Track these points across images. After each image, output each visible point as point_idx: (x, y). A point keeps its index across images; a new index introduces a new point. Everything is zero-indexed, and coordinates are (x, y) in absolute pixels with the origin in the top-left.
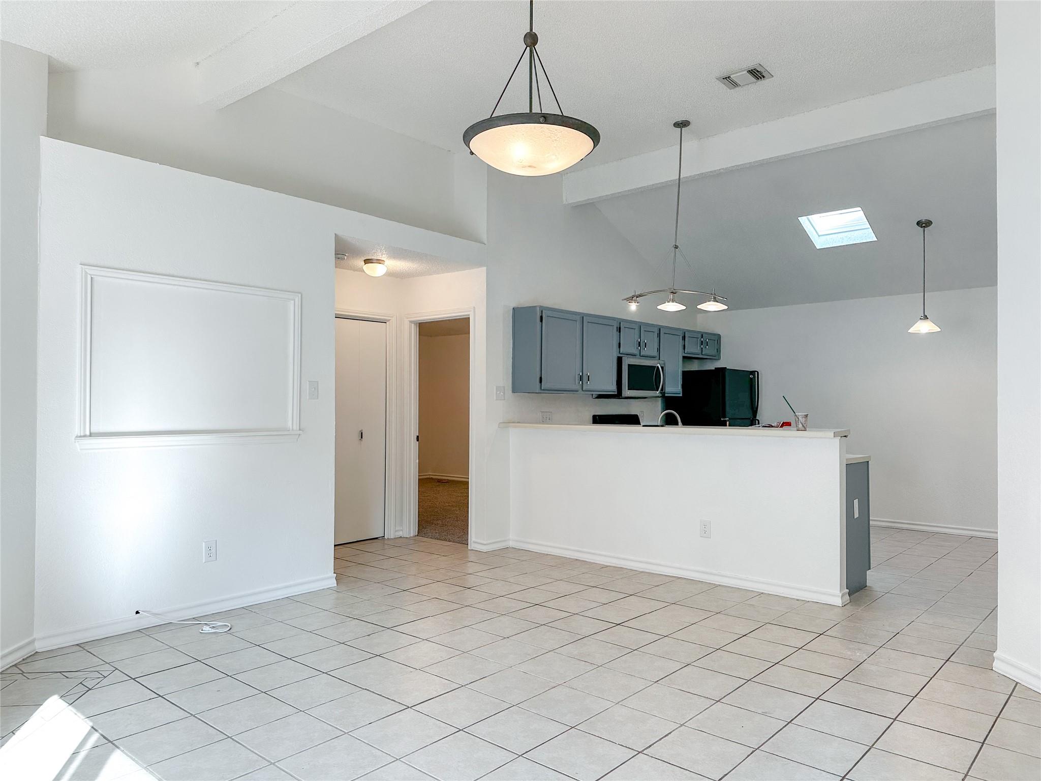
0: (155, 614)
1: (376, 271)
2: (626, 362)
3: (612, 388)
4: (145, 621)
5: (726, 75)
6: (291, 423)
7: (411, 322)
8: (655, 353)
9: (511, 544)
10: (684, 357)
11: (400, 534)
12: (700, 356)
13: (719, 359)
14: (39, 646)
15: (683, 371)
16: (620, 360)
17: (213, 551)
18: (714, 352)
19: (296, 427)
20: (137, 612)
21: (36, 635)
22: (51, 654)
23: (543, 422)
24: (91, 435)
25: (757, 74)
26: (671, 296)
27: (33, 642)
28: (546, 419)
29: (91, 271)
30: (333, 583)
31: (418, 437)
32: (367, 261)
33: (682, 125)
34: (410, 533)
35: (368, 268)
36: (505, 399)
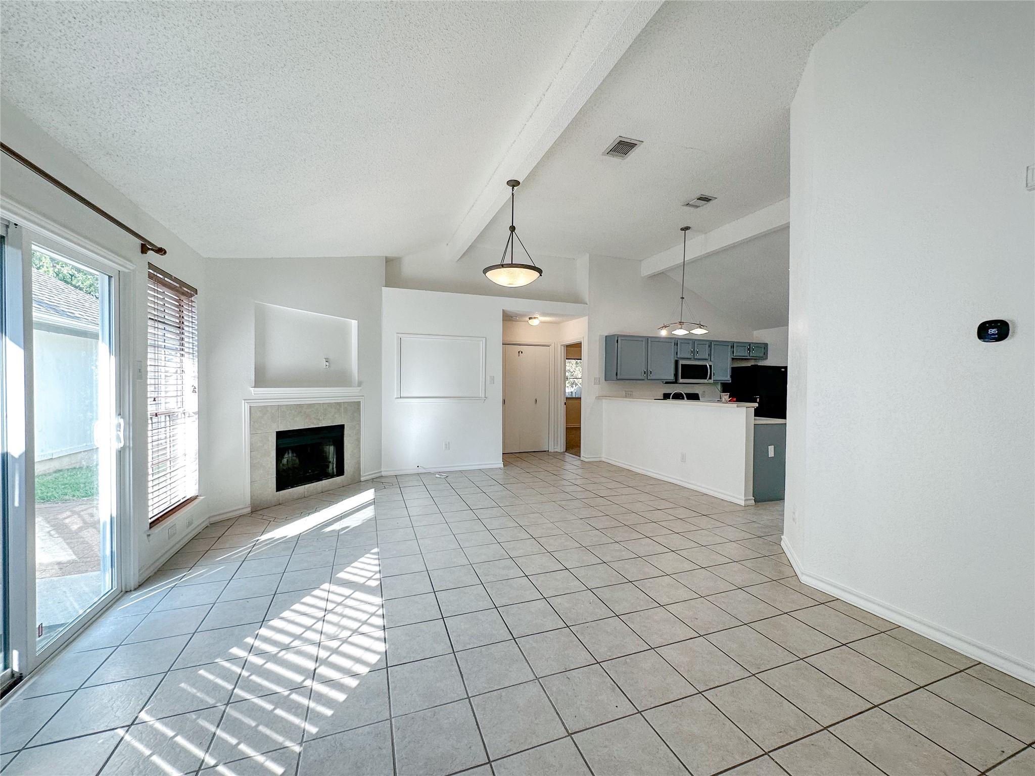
0: (424, 468)
1: (534, 322)
2: (681, 362)
3: (671, 377)
4: (421, 470)
5: (686, 203)
6: (482, 395)
7: (562, 345)
8: (707, 356)
9: (603, 459)
10: (733, 359)
11: (556, 450)
12: (749, 358)
13: (766, 358)
14: (383, 474)
15: (732, 368)
16: (677, 362)
17: (448, 446)
18: (762, 355)
19: (483, 396)
20: (418, 467)
21: (382, 470)
22: (386, 477)
23: (626, 397)
24: (400, 397)
25: (706, 199)
26: (680, 326)
27: (381, 472)
28: (628, 395)
29: (400, 336)
30: (502, 466)
31: (565, 403)
32: (530, 318)
33: (686, 229)
34: (561, 450)
35: (531, 322)
36: (599, 384)
